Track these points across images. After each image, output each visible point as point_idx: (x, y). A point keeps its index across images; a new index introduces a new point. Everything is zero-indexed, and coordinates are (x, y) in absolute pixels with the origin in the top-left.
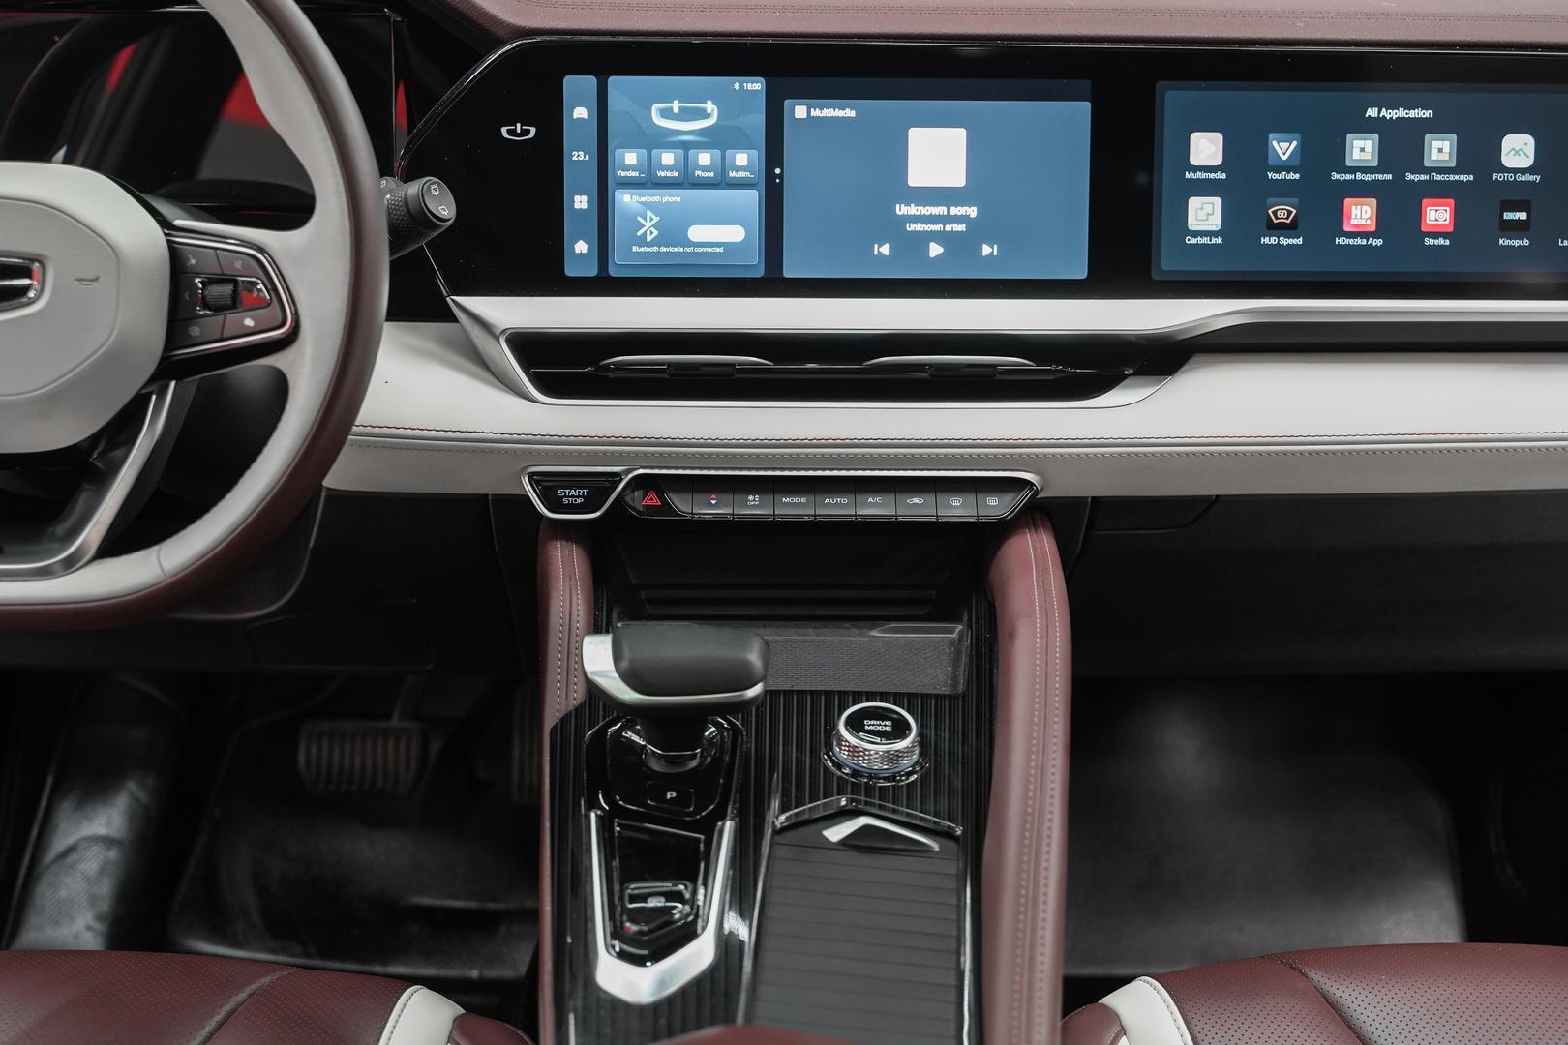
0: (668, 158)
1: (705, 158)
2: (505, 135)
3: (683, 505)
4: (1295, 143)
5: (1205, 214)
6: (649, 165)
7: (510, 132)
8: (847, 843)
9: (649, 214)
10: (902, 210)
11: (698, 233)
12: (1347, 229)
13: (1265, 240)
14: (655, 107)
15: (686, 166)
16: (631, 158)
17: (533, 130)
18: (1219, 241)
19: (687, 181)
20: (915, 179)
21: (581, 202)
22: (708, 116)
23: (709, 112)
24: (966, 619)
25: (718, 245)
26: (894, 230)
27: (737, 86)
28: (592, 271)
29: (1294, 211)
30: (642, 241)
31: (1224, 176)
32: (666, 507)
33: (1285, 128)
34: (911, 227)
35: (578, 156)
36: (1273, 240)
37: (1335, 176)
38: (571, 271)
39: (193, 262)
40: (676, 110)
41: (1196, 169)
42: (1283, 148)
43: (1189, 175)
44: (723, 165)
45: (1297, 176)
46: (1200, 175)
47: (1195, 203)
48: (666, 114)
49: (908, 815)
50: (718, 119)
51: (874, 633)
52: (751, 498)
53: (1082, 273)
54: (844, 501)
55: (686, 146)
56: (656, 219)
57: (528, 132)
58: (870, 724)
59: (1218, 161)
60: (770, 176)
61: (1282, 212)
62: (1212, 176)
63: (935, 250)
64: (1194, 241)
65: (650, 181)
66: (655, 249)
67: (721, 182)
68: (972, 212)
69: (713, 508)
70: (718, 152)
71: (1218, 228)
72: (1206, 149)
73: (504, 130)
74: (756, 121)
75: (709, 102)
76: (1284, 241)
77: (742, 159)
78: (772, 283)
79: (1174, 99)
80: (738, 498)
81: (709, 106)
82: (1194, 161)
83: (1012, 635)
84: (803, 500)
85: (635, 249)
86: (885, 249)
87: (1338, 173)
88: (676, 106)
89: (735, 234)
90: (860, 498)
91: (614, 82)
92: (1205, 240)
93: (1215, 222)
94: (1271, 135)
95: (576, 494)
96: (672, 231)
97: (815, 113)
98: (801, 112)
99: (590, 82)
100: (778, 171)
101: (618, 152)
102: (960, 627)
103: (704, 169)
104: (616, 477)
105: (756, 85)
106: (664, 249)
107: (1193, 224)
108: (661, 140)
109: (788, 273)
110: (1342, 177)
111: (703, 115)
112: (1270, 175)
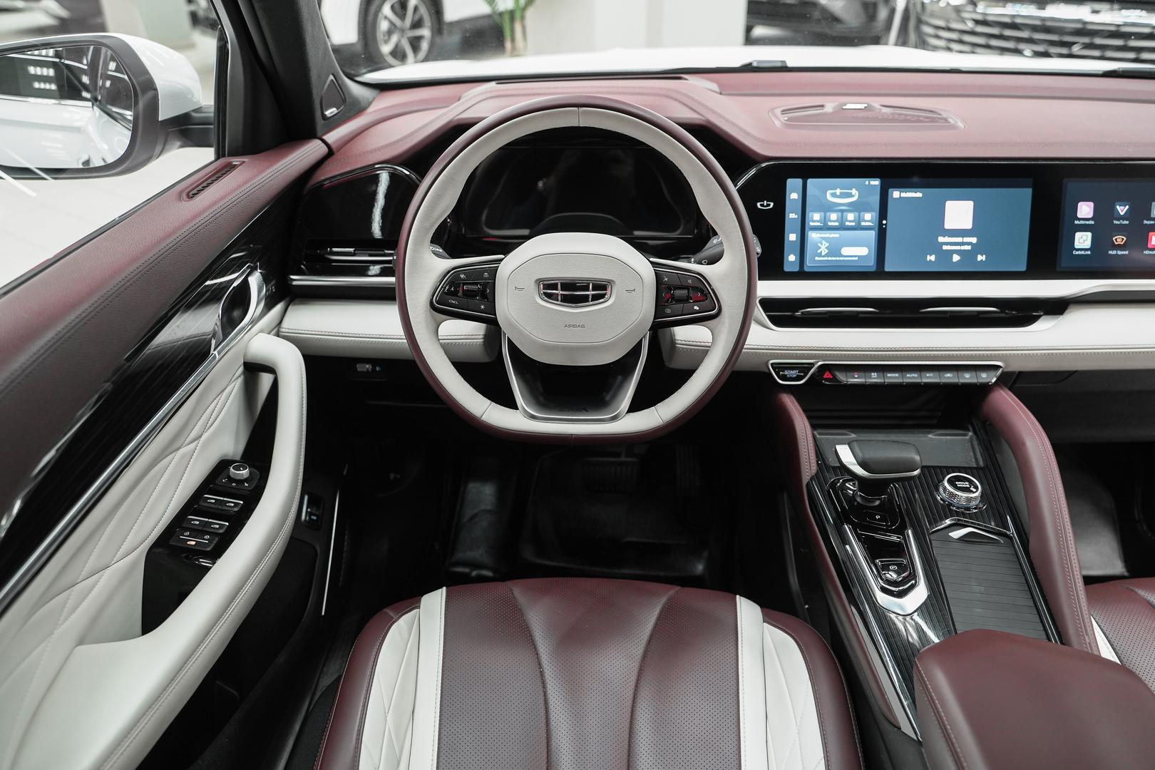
0: (834, 216)
1: (851, 216)
2: (759, 206)
3: (842, 377)
4: (1127, 207)
5: (1083, 240)
6: (825, 220)
7: (761, 205)
8: (963, 539)
9: (824, 242)
10: (941, 239)
11: (846, 251)
12: (1149, 246)
13: (1110, 252)
14: (829, 192)
15: (842, 220)
16: (817, 216)
17: (772, 204)
18: (1089, 253)
19: (842, 227)
20: (948, 226)
21: (792, 237)
22: (853, 196)
23: (853, 194)
24: (971, 429)
25: (855, 256)
26: (937, 248)
27: (867, 183)
28: (796, 269)
29: (1125, 239)
30: (820, 255)
31: (1093, 223)
32: (835, 379)
33: (1123, 201)
34: (945, 247)
35: (792, 216)
36: (1114, 252)
37: (1145, 222)
38: (787, 268)
39: (666, 279)
40: (838, 194)
41: (1080, 219)
42: (1122, 210)
43: (1076, 222)
44: (859, 220)
45: (1127, 222)
46: (1082, 222)
47: (1078, 235)
48: (834, 195)
49: (985, 526)
50: (859, 197)
51: (930, 436)
52: (873, 374)
53: (1023, 268)
54: (916, 375)
55: (842, 211)
56: (827, 245)
57: (769, 205)
58: (959, 484)
59: (1091, 216)
60: (880, 224)
61: (1119, 239)
62: (1087, 222)
63: (956, 258)
64: (1077, 253)
65: (825, 227)
66: (826, 258)
67: (858, 227)
68: (974, 240)
69: (856, 379)
70: (857, 214)
71: (1089, 247)
72: (1085, 210)
73: (759, 204)
74: (876, 199)
75: (854, 189)
76: (1120, 253)
77: (868, 216)
78: (879, 273)
79: (1072, 186)
80: (867, 374)
81: (854, 191)
82: (1079, 216)
83: (1024, 444)
84: (897, 375)
85: (817, 258)
86: (933, 258)
87: (1147, 220)
88: (838, 191)
89: (863, 251)
90: (923, 374)
91: (810, 181)
92: (1083, 253)
93: (1088, 244)
94: (1117, 203)
95: (794, 373)
96: (834, 251)
97: (903, 195)
98: (896, 194)
99: (799, 181)
100: (884, 222)
101: (811, 213)
102: (970, 434)
103: (850, 221)
104: (812, 365)
105: (876, 182)
106: (830, 259)
107: (1077, 245)
108: (831, 207)
109: (887, 269)
110: (1148, 222)
111: (850, 195)
112: (1115, 222)
